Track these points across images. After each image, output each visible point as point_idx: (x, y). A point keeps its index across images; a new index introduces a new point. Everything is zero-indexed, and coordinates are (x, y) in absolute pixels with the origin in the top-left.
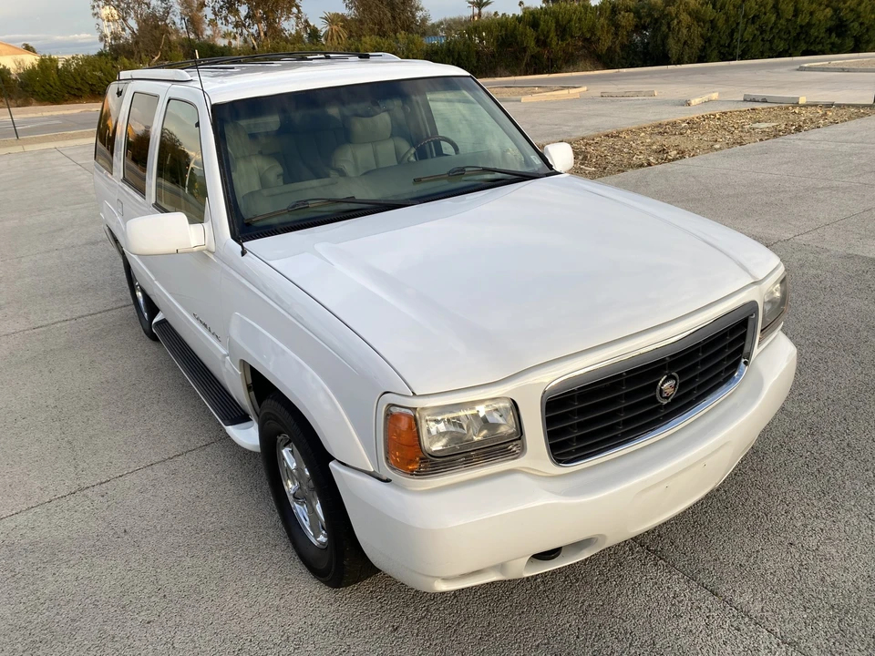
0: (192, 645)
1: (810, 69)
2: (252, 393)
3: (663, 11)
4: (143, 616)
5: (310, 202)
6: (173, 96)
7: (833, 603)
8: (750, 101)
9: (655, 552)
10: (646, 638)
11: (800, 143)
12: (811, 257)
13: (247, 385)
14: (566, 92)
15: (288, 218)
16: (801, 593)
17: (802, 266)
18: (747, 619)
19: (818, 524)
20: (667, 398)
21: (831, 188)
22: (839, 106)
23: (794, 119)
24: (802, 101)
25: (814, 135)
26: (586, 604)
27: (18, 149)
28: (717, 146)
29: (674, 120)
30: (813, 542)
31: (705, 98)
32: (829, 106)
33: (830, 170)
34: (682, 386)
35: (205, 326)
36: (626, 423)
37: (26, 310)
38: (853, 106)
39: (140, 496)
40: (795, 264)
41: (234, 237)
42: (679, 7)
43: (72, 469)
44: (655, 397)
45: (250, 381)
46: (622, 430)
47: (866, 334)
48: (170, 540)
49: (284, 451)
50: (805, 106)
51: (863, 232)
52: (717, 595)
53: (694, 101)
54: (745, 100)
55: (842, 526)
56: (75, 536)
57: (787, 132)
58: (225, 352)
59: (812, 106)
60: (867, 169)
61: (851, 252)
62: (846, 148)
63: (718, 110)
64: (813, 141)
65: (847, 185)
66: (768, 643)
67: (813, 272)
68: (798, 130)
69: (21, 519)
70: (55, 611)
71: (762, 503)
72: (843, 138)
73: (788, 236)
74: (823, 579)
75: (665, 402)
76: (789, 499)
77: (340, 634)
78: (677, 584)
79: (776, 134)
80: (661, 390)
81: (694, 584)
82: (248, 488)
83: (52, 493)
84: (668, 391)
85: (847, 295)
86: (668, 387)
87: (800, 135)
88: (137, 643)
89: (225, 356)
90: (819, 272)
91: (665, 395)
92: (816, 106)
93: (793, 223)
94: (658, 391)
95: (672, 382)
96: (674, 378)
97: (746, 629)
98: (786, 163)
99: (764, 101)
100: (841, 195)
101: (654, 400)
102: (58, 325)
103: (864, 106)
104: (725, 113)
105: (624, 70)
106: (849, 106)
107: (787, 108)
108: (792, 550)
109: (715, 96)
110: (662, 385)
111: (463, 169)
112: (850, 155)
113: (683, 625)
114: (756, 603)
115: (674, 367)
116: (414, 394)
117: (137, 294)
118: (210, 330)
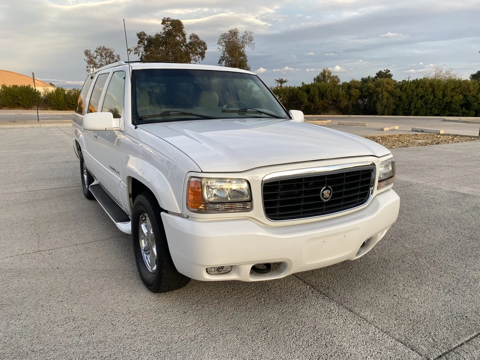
0: (81, 311)
1: (449, 121)
2: (131, 199)
3: (374, 90)
4: (60, 299)
5: (171, 112)
6: (115, 71)
7: (411, 319)
8: (415, 131)
9: (324, 294)
10: (312, 325)
11: (437, 148)
12: (432, 191)
13: (129, 194)
14: (320, 121)
15: (160, 118)
16: (396, 313)
17: (426, 194)
18: (365, 321)
19: (410, 289)
20: (326, 199)
21: (449, 166)
22: (461, 136)
23: (436, 139)
24: (442, 132)
25: (445, 146)
26: (284, 310)
27: (38, 125)
28: (394, 147)
29: (374, 136)
30: (406, 296)
31: (392, 128)
32: (456, 136)
33: (450, 159)
34: (334, 196)
35: (114, 169)
36: (305, 207)
37: (27, 185)
38: (469, 136)
39: (68, 255)
40: (423, 193)
41: (133, 123)
42: (382, 88)
43: (37, 243)
44: (319, 196)
45: (131, 192)
46: (302, 210)
47: (453, 221)
48: (79, 272)
49: (142, 226)
50: (443, 135)
51: (462, 183)
52: (352, 311)
53: (386, 129)
54: (412, 131)
55: (423, 291)
56: (32, 268)
57: (432, 144)
58: (120, 180)
59: (447, 135)
60: (469, 160)
61: (453, 190)
62: (460, 151)
63: (397, 134)
64: (444, 148)
65: (458, 165)
66: (374, 331)
67: (432, 196)
68: (437, 144)
69: (6, 260)
70: (16, 294)
71: (384, 280)
72: (459, 148)
73: (421, 182)
74: (408, 310)
75: (325, 201)
76: (398, 279)
77: (157, 313)
78: (333, 306)
79: (426, 144)
80: (323, 194)
81: (341, 307)
82: (123, 256)
83: (24, 252)
84: (326, 195)
85: (447, 206)
86: (326, 193)
87: (437, 145)
88: (54, 309)
89: (121, 181)
90: (435, 197)
91: (325, 197)
92: (449, 135)
93: (426, 178)
94: (321, 193)
95: (329, 191)
96: (329, 189)
97: (364, 325)
98: (427, 155)
99: (422, 131)
100: (453, 169)
102: (42, 191)
103: (474, 137)
104: (401, 135)
105: (353, 116)
106: (466, 136)
107: (434, 135)
108: (395, 297)
109: (397, 128)
110: (323, 191)
112: (462, 154)
113: (332, 321)
114: (372, 316)
115: (329, 183)
116: (202, 172)
117: (84, 176)
118: (116, 172)
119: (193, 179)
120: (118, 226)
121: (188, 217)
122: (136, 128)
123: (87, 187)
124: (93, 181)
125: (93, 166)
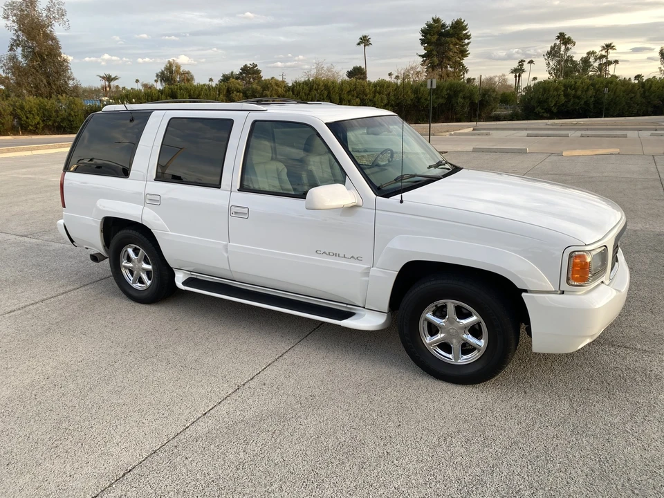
5: (404, 176)
35: (335, 255)
41: (380, 195)
49: (428, 315)
89: (369, 268)
116: (586, 245)
117: (123, 271)
118: (344, 257)
119: (574, 255)
120: (346, 323)
121: (563, 292)
122: (401, 202)
123: (138, 286)
124: (173, 275)
125: (226, 255)
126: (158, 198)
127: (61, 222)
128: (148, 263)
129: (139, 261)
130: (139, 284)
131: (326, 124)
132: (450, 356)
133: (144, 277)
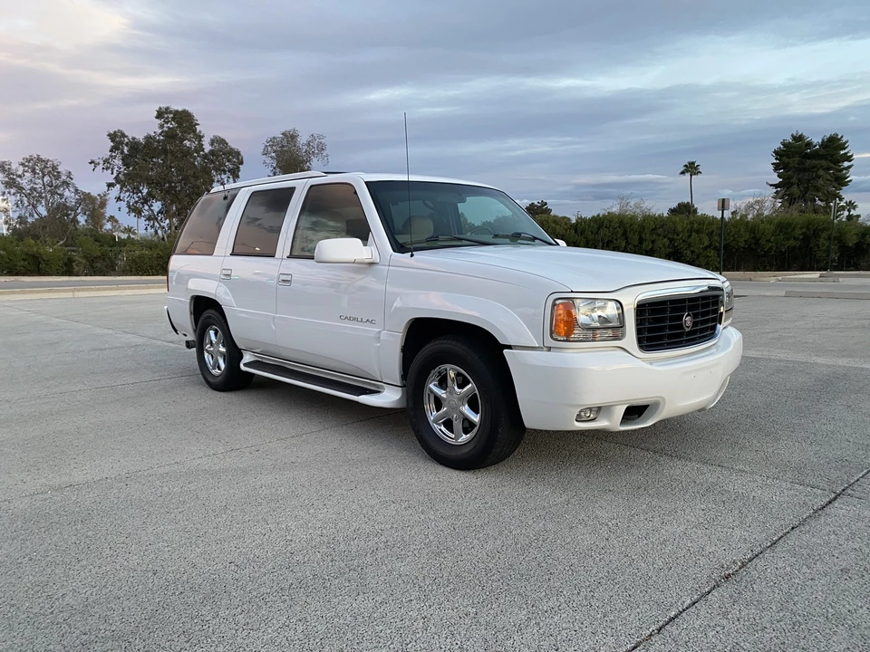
7: (791, 466)
10: (689, 480)
15: (425, 245)
18: (744, 473)
19: (769, 445)
20: (688, 327)
30: (770, 450)
34: (695, 324)
35: (354, 319)
36: (670, 336)
41: (397, 251)
44: (682, 325)
46: (666, 341)
49: (431, 386)
52: (722, 467)
55: (784, 445)
58: (379, 330)
71: (732, 439)
74: (782, 460)
75: (687, 330)
76: (747, 438)
78: (696, 465)
80: (685, 322)
81: (706, 464)
84: (688, 323)
86: (688, 320)
91: (687, 325)
94: (683, 321)
95: (690, 319)
96: (690, 315)
97: (745, 476)
101: (681, 327)
108: (759, 452)
110: (685, 318)
111: (520, 234)
114: (747, 468)
115: (691, 308)
116: (572, 292)
117: (206, 355)
118: (362, 321)
119: (558, 302)
120: (364, 399)
121: (549, 349)
122: (412, 256)
123: (216, 372)
124: (242, 357)
125: (273, 327)
126: (229, 273)
127: (166, 307)
128: (223, 346)
129: (218, 343)
130: (217, 370)
131: (366, 183)
132: (453, 436)
133: (221, 362)
